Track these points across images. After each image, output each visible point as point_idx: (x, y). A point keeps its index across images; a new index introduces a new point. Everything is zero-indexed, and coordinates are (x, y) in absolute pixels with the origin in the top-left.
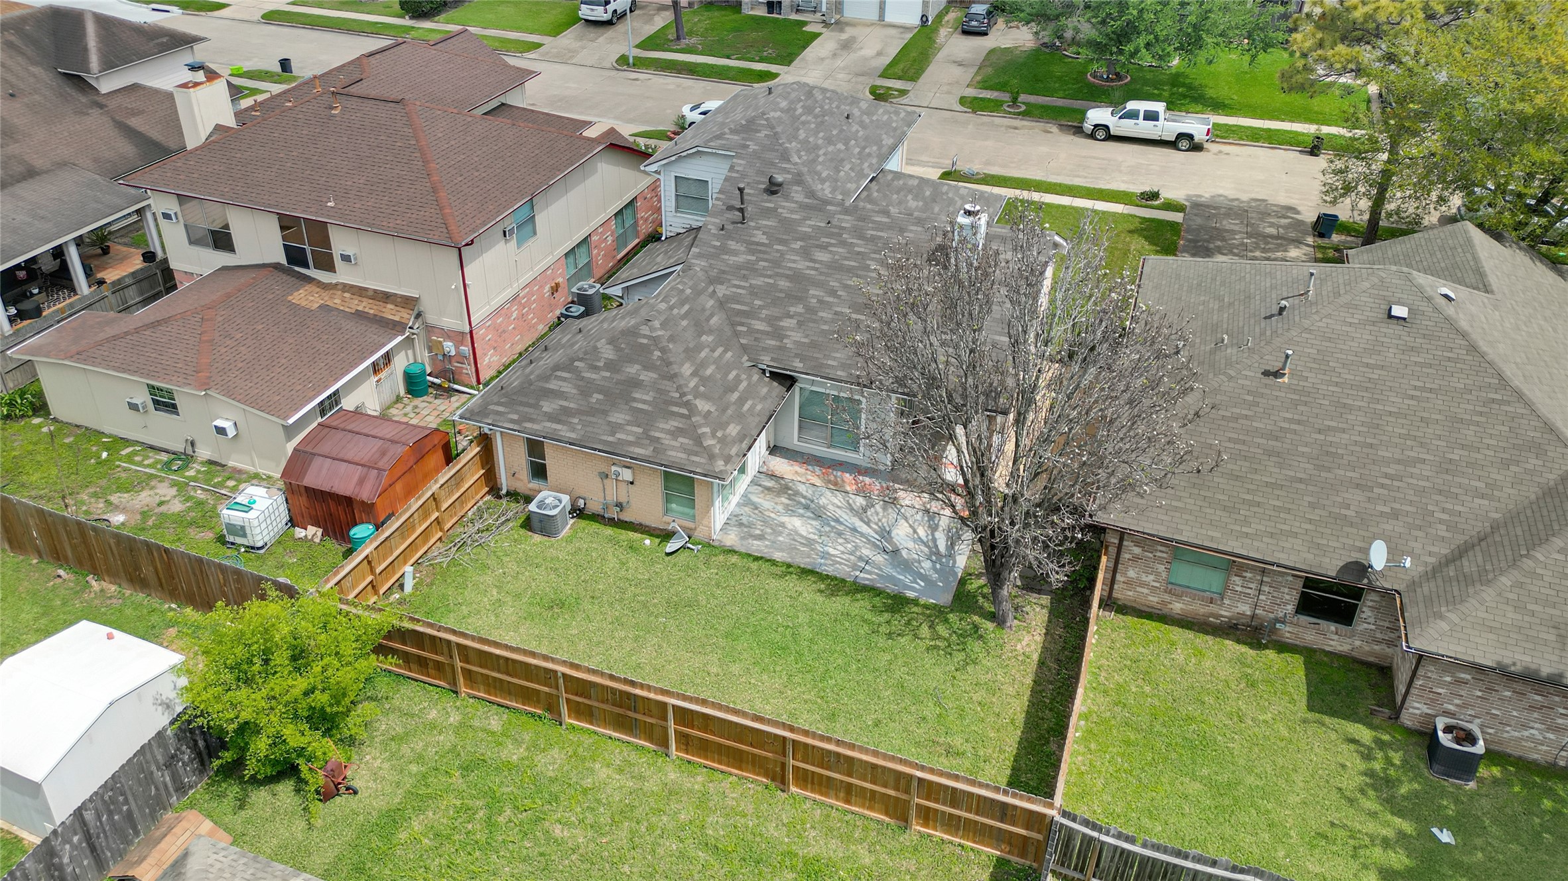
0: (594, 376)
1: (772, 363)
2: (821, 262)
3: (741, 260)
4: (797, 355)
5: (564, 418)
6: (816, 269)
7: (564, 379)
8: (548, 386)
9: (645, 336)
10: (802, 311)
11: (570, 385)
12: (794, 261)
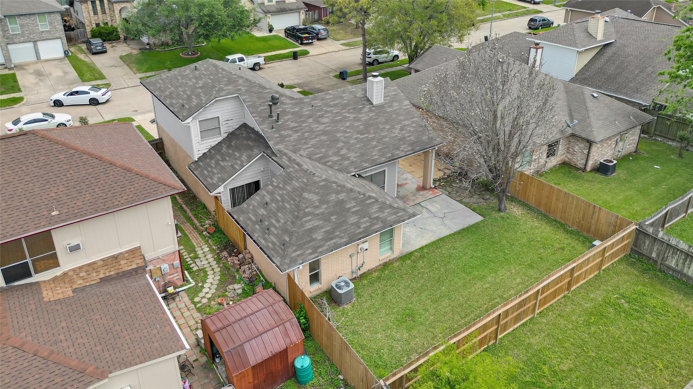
0: (321, 211)
1: (356, 170)
2: (327, 123)
3: (296, 137)
4: (362, 162)
5: (332, 236)
6: (329, 126)
7: (310, 220)
8: (306, 228)
9: (320, 181)
10: (343, 144)
11: (316, 221)
12: (317, 127)
